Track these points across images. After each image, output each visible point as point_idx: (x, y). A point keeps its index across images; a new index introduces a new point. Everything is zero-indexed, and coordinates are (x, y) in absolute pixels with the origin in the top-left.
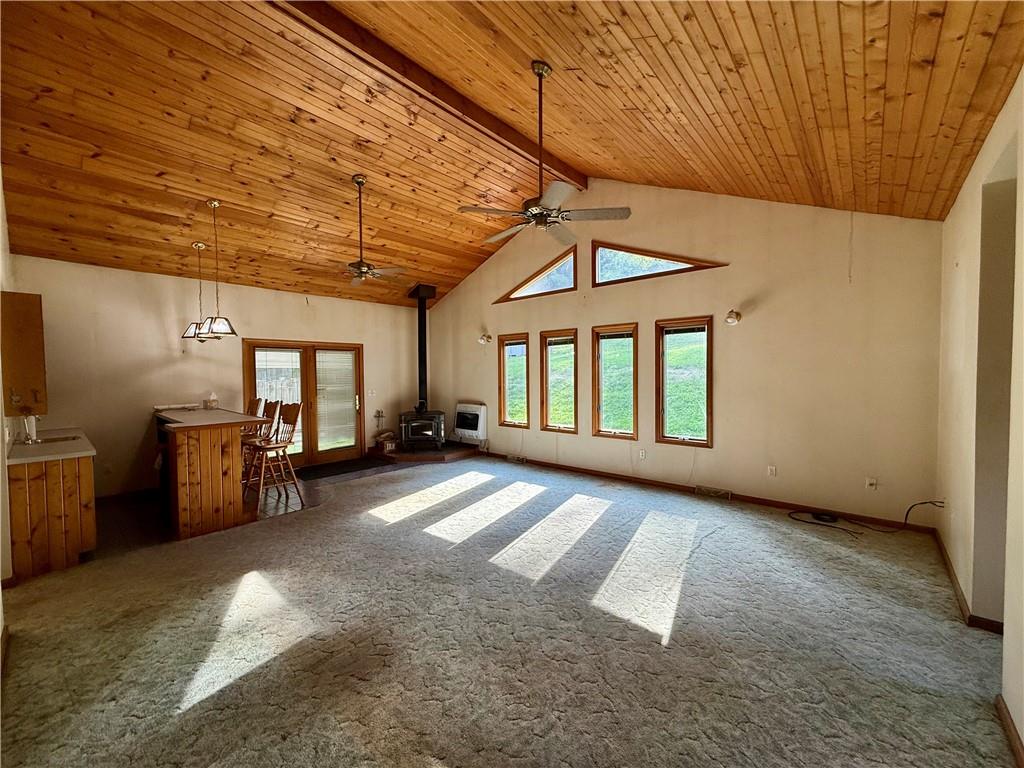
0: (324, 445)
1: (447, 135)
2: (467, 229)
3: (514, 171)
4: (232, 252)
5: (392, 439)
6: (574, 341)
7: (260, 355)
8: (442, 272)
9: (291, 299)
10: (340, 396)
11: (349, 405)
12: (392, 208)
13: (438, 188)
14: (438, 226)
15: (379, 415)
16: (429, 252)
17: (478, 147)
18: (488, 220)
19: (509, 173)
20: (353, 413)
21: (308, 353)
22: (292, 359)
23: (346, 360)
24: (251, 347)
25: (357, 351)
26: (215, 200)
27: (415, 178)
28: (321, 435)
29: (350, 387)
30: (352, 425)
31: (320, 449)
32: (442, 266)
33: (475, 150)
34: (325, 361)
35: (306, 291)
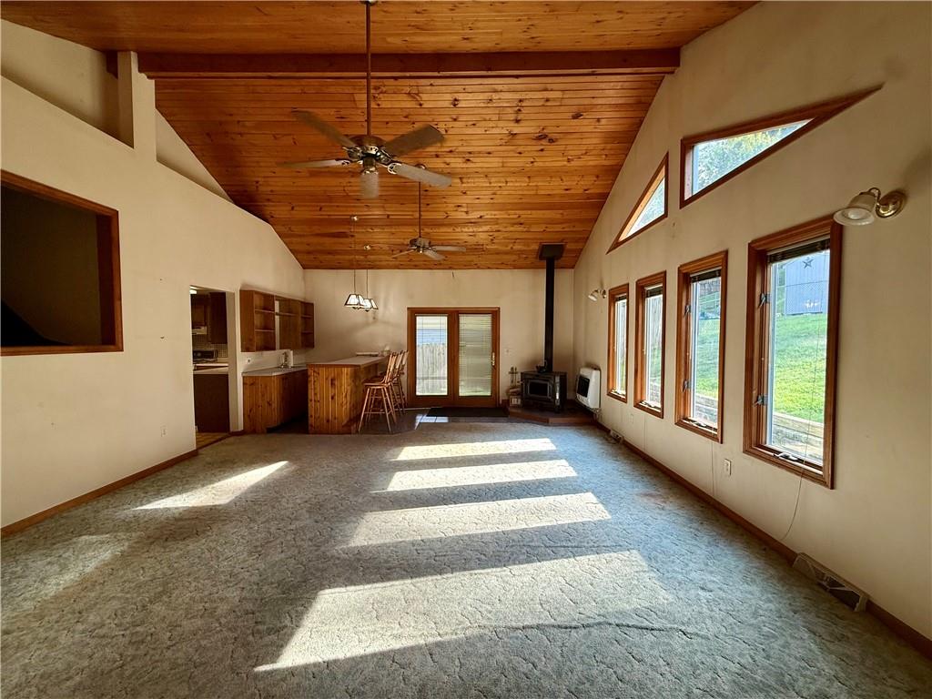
0: (463, 392)
1: (457, 96)
2: (551, 177)
3: (558, 95)
4: (386, 247)
5: (518, 395)
6: (663, 291)
7: (419, 320)
8: (558, 228)
9: (440, 275)
10: (477, 352)
11: (487, 361)
12: (462, 183)
13: (490, 149)
14: (517, 184)
15: (513, 372)
16: (529, 212)
17: (495, 91)
18: (569, 160)
19: (554, 99)
20: (490, 368)
21: (453, 316)
22: (442, 321)
23: (484, 322)
24: (414, 313)
25: (495, 314)
26: (354, 216)
27: (461, 149)
28: (462, 383)
29: (489, 346)
30: (489, 378)
31: (461, 394)
32: (552, 222)
33: (495, 96)
34: (466, 323)
35: (450, 268)
